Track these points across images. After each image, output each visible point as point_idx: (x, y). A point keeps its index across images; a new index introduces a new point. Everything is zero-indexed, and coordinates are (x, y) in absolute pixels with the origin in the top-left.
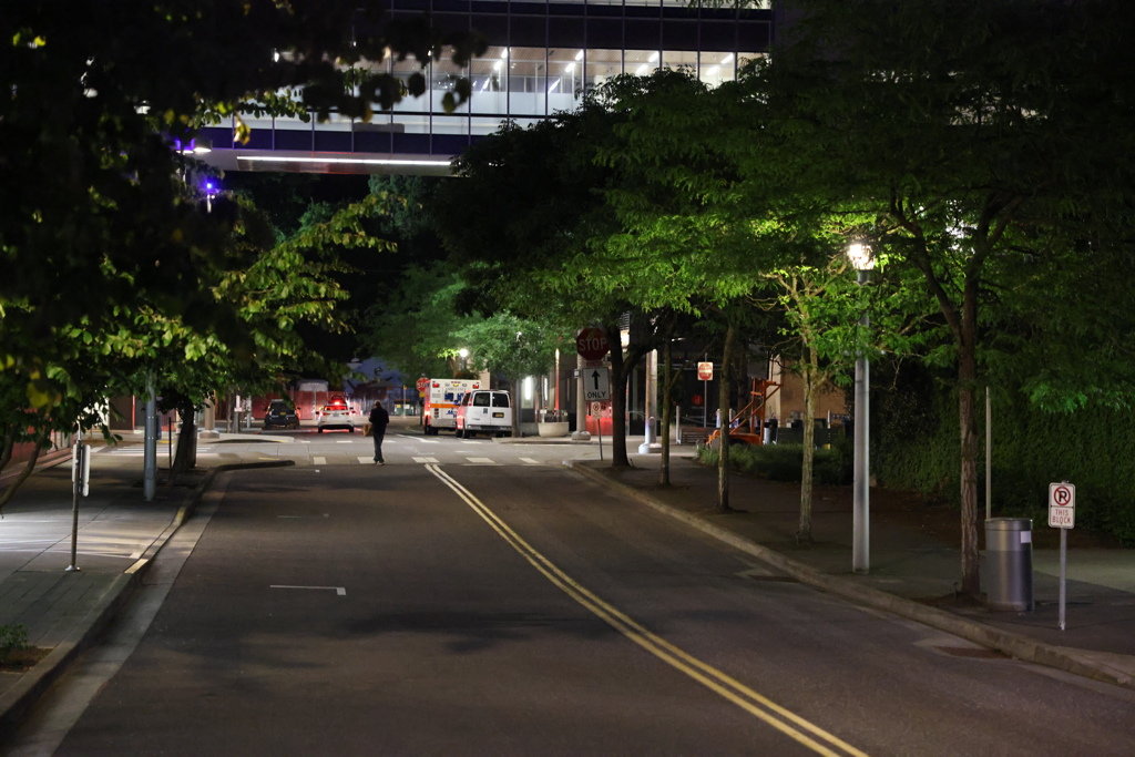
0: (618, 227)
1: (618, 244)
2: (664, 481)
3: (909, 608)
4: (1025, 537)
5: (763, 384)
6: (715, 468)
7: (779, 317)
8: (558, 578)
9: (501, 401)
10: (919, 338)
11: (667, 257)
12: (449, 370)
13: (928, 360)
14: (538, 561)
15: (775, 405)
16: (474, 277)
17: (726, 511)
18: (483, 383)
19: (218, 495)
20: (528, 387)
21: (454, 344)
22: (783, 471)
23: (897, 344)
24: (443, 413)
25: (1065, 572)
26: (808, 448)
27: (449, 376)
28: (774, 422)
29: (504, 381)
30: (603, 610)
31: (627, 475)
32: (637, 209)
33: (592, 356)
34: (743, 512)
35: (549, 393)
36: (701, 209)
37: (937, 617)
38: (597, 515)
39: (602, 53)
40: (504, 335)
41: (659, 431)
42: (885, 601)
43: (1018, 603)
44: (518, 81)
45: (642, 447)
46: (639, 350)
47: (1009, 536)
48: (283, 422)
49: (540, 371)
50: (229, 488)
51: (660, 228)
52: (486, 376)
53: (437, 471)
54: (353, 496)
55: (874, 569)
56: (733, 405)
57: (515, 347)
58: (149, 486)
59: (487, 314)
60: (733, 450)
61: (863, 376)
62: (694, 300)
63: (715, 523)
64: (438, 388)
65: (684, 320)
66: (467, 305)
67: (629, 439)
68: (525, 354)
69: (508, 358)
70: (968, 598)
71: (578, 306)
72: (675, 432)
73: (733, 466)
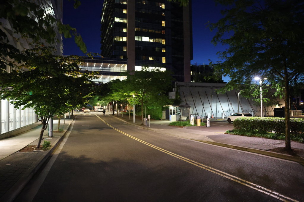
0: (113, 93)
1: (113, 95)
2: (117, 116)
3: (138, 126)
4: (147, 119)
5: (126, 107)
6: (122, 115)
7: (127, 101)
8: (108, 124)
9: (102, 108)
10: (139, 103)
11: (117, 96)
12: (97, 105)
13: (139, 105)
14: (106, 123)
15: (128, 108)
16: (99, 97)
17: (123, 118)
18: (100, 107)
19: (76, 118)
20: (105, 107)
21: (97, 103)
22: (128, 114)
23: (137, 103)
24: (96, 110)
25: (150, 122)
26: (130, 112)
27: (97, 106)
28: (128, 110)
29: (102, 106)
30: (112, 127)
31: (114, 115)
32: (115, 92)
33: (111, 104)
34: (124, 118)
35: (107, 107)
36: (120, 92)
37: (140, 126)
38: (111, 119)
39: (111, 76)
40: (102, 102)
41: (117, 111)
42: (136, 125)
43: (146, 125)
44: (103, 78)
45: (115, 113)
46: (115, 104)
47: (145, 119)
48: (81, 111)
49: (106, 106)
50: (77, 117)
51: (116, 94)
52: (100, 106)
53: (96, 115)
54: (88, 118)
55: (135, 123)
56: (124, 108)
57: (103, 103)
58: (70, 117)
59: (101, 101)
60: (124, 113)
61: (134, 106)
62: (120, 100)
63: (122, 119)
64: (96, 107)
65: (119, 101)
66: (99, 100)
67: (114, 112)
68: (104, 104)
69: (103, 104)
70: (142, 125)
71: (109, 100)
72: (118, 111)
73: (124, 114)
